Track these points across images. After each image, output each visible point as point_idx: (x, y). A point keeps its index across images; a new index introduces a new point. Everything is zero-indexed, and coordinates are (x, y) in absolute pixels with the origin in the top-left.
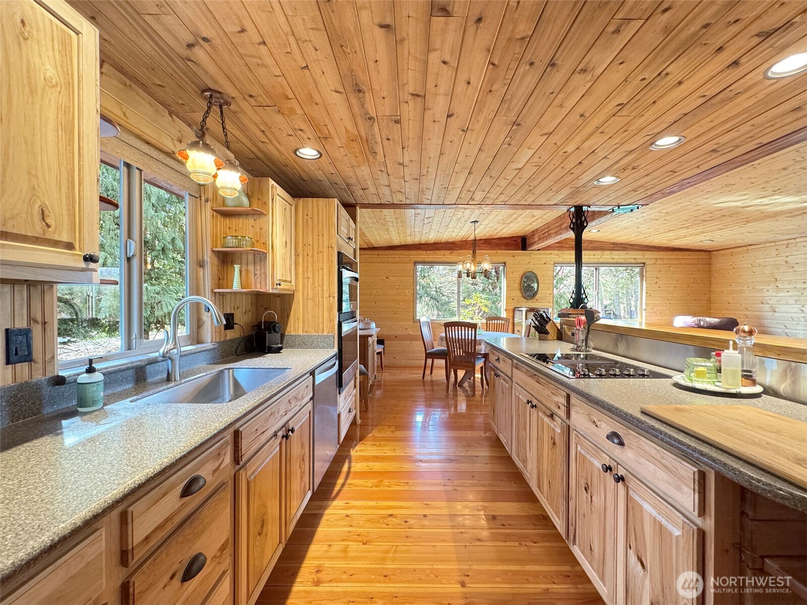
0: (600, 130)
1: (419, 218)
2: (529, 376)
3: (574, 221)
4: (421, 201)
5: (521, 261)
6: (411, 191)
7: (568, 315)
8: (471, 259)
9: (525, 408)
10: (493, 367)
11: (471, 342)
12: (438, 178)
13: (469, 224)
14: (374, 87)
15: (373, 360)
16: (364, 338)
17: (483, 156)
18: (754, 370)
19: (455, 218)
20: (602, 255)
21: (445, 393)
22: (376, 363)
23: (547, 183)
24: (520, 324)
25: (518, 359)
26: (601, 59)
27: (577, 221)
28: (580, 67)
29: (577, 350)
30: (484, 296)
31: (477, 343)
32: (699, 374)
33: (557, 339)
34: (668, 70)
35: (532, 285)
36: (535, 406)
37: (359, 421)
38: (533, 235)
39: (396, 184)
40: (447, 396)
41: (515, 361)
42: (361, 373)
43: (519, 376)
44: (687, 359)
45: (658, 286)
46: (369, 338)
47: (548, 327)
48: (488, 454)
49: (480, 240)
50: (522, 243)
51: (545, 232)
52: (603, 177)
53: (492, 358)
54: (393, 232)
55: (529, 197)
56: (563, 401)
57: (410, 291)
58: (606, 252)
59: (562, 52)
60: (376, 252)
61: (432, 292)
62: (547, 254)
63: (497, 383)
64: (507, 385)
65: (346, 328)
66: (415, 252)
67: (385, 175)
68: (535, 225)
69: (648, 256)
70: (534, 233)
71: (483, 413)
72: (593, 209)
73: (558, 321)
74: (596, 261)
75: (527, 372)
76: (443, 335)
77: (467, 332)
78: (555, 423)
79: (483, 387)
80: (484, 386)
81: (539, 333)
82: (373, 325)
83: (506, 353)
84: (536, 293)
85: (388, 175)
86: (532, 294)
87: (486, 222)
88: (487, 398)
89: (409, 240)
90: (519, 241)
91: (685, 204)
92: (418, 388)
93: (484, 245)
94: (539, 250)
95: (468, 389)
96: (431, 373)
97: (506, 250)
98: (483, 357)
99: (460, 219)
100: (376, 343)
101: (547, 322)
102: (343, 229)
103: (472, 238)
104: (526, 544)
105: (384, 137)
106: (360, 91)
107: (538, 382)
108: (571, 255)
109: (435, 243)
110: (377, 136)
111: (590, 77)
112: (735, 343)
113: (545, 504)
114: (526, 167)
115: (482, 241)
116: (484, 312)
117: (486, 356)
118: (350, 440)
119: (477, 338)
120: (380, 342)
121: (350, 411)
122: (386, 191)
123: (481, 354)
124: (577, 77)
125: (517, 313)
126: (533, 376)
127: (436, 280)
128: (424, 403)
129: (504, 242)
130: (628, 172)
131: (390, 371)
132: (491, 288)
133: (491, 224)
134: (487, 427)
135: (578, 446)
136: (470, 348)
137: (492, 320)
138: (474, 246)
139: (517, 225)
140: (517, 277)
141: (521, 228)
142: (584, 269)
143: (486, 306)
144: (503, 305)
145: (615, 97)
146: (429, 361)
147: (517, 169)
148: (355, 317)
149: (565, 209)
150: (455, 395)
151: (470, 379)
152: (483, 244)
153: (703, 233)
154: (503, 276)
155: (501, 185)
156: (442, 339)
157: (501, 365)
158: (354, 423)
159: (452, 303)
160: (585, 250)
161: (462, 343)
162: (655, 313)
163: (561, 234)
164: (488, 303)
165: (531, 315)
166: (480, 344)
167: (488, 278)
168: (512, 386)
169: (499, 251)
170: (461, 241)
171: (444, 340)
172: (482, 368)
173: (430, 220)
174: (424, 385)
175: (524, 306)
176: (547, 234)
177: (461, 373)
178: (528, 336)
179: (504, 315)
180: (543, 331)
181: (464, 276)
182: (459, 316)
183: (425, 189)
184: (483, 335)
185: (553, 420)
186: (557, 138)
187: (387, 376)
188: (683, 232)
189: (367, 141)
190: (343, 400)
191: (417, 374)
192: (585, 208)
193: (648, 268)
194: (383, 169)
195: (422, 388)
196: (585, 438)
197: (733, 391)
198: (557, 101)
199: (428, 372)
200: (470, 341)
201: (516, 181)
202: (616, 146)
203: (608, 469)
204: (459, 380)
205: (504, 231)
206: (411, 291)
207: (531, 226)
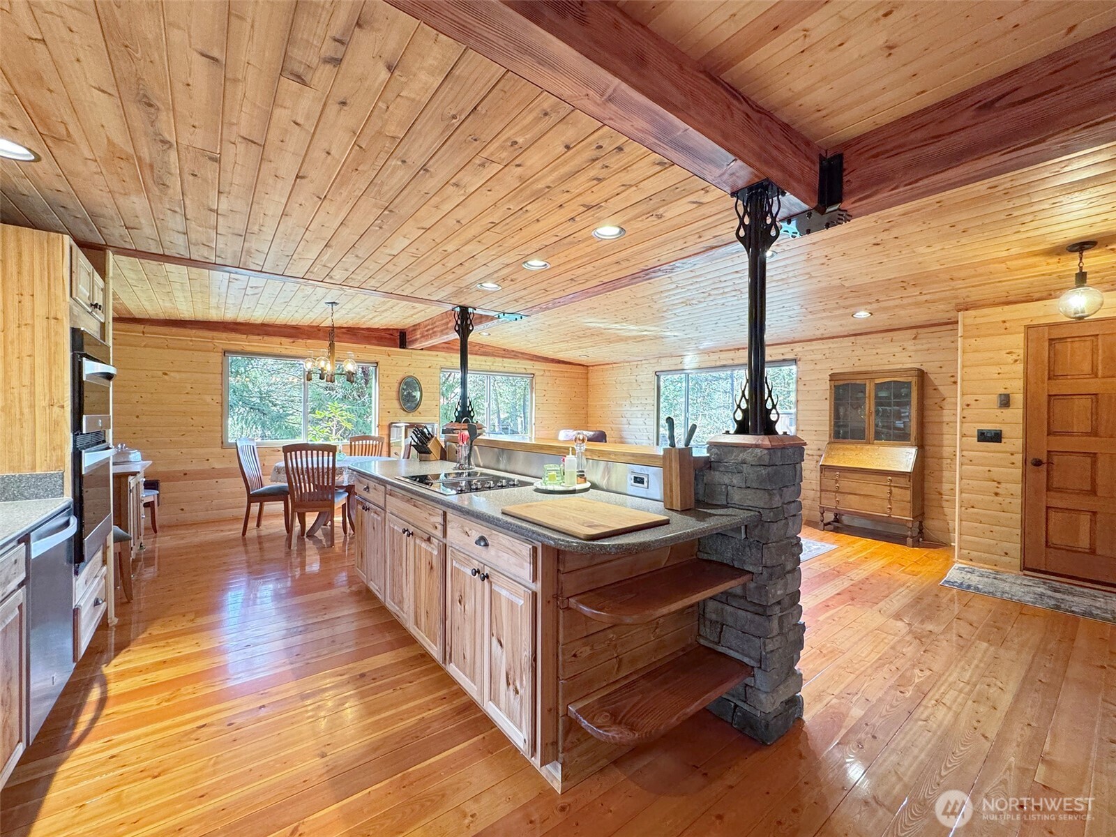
0: (477, 239)
1: (235, 285)
2: (406, 502)
3: (459, 322)
4: (245, 263)
5: (398, 363)
6: (228, 247)
7: (452, 431)
8: (326, 354)
9: (401, 539)
10: (360, 500)
11: (328, 472)
12: (276, 241)
13: (322, 304)
14: (178, 108)
15: (137, 517)
16: (121, 479)
17: (345, 232)
18: (585, 470)
19: (300, 294)
20: (494, 362)
21: (284, 549)
22: (142, 522)
23: (426, 278)
24: (398, 444)
25: (392, 484)
26: (472, 180)
27: (462, 323)
28: (453, 181)
29: (459, 469)
30: (345, 407)
31: (337, 472)
32: (552, 478)
33: (441, 459)
34: (528, 208)
35: (414, 394)
36: (412, 534)
37: (113, 620)
38: (414, 330)
39: (197, 233)
40: (289, 554)
41: (389, 487)
42: (118, 539)
43: (394, 504)
44: (545, 466)
45: (545, 398)
46: (130, 478)
47: (430, 445)
48: (353, 611)
49: (341, 328)
50: (401, 338)
51: (429, 328)
52: (485, 282)
53: (359, 488)
54: (182, 300)
55: (407, 288)
56: (439, 519)
57: (214, 397)
58: (497, 359)
59: (437, 161)
60: (140, 327)
61: (253, 400)
62: (432, 356)
63: (365, 520)
64: (379, 518)
65: (90, 459)
66: (224, 335)
67: (179, 218)
68: (417, 319)
69: (538, 367)
70: (416, 327)
71: (347, 564)
72: (478, 311)
73: (442, 438)
74: (488, 368)
75: (403, 498)
76: (282, 464)
77: (320, 458)
78: (432, 546)
79: (345, 533)
80: (348, 532)
81: (420, 452)
82: (135, 456)
83: (377, 478)
84: (418, 404)
85: (186, 219)
86: (414, 406)
87: (349, 306)
88: (353, 546)
89: (214, 315)
90: (397, 335)
91: (562, 319)
92: (236, 549)
93: (345, 336)
94: (422, 349)
95: (322, 538)
96: (258, 525)
97: (379, 345)
98: (346, 491)
99: (309, 296)
100: (142, 487)
101: (429, 439)
102: (83, 291)
103: (328, 323)
104: (402, 687)
105: (186, 170)
106: (151, 105)
107: (415, 506)
108: (456, 359)
109: (263, 325)
110: (173, 166)
111: (462, 192)
112: (573, 449)
113: (423, 638)
114: (401, 255)
115: (344, 330)
116: (346, 429)
117: (350, 489)
118: (98, 652)
119: (337, 466)
120: (151, 485)
121: (97, 603)
122: (180, 240)
123: (342, 487)
124: (450, 189)
125: (394, 430)
126: (409, 501)
127: (260, 380)
128: (246, 571)
129: (377, 334)
130: (507, 283)
131: (172, 533)
132: (355, 395)
133: (357, 310)
134: (352, 580)
135: (454, 562)
136: (326, 480)
137: (358, 440)
138: (333, 335)
139: (394, 315)
140: (394, 382)
141: (399, 319)
142: (470, 377)
143: (349, 420)
144: (374, 419)
145: (487, 215)
146: (255, 507)
147: (390, 255)
148: (104, 441)
149: (450, 307)
150: (302, 550)
151: (325, 525)
152: (344, 333)
153: (580, 348)
154: (374, 380)
155: (371, 267)
156: (278, 470)
157: (371, 496)
158: (103, 625)
159: (290, 417)
160: (471, 354)
161: (311, 473)
162: (543, 427)
163: (447, 334)
164: (353, 417)
165: (410, 433)
166: (341, 473)
167: (352, 382)
168: (385, 519)
169: (368, 346)
170: (308, 326)
171: (284, 471)
172: (344, 506)
173: (256, 291)
174: (245, 545)
175: (404, 420)
176: (431, 332)
177: (311, 519)
178: (408, 458)
179: (375, 432)
180: (424, 450)
181: (315, 378)
182: (307, 435)
183: (253, 251)
184: (344, 460)
185: (430, 543)
186: (437, 234)
187: (165, 541)
188: (564, 345)
189: (151, 166)
190: (81, 586)
191: (230, 530)
192: (470, 310)
193: (537, 379)
194: (177, 209)
195: (242, 549)
196: (459, 551)
197: (571, 488)
198: (433, 201)
199: (252, 524)
200: (325, 470)
201: (390, 266)
202: (495, 257)
203: (476, 572)
204: (307, 528)
205: (376, 320)
206: (218, 398)
207: (412, 319)
